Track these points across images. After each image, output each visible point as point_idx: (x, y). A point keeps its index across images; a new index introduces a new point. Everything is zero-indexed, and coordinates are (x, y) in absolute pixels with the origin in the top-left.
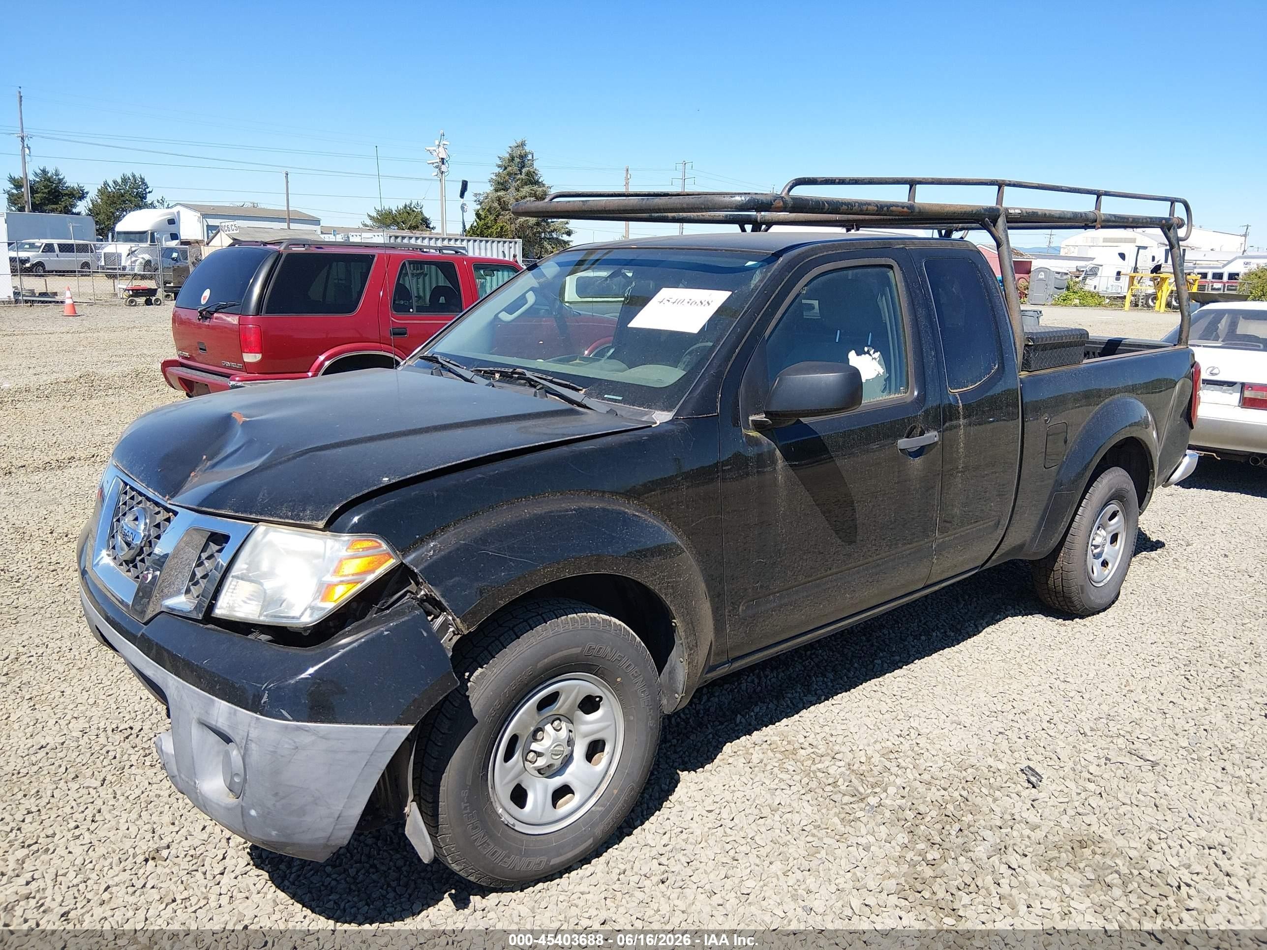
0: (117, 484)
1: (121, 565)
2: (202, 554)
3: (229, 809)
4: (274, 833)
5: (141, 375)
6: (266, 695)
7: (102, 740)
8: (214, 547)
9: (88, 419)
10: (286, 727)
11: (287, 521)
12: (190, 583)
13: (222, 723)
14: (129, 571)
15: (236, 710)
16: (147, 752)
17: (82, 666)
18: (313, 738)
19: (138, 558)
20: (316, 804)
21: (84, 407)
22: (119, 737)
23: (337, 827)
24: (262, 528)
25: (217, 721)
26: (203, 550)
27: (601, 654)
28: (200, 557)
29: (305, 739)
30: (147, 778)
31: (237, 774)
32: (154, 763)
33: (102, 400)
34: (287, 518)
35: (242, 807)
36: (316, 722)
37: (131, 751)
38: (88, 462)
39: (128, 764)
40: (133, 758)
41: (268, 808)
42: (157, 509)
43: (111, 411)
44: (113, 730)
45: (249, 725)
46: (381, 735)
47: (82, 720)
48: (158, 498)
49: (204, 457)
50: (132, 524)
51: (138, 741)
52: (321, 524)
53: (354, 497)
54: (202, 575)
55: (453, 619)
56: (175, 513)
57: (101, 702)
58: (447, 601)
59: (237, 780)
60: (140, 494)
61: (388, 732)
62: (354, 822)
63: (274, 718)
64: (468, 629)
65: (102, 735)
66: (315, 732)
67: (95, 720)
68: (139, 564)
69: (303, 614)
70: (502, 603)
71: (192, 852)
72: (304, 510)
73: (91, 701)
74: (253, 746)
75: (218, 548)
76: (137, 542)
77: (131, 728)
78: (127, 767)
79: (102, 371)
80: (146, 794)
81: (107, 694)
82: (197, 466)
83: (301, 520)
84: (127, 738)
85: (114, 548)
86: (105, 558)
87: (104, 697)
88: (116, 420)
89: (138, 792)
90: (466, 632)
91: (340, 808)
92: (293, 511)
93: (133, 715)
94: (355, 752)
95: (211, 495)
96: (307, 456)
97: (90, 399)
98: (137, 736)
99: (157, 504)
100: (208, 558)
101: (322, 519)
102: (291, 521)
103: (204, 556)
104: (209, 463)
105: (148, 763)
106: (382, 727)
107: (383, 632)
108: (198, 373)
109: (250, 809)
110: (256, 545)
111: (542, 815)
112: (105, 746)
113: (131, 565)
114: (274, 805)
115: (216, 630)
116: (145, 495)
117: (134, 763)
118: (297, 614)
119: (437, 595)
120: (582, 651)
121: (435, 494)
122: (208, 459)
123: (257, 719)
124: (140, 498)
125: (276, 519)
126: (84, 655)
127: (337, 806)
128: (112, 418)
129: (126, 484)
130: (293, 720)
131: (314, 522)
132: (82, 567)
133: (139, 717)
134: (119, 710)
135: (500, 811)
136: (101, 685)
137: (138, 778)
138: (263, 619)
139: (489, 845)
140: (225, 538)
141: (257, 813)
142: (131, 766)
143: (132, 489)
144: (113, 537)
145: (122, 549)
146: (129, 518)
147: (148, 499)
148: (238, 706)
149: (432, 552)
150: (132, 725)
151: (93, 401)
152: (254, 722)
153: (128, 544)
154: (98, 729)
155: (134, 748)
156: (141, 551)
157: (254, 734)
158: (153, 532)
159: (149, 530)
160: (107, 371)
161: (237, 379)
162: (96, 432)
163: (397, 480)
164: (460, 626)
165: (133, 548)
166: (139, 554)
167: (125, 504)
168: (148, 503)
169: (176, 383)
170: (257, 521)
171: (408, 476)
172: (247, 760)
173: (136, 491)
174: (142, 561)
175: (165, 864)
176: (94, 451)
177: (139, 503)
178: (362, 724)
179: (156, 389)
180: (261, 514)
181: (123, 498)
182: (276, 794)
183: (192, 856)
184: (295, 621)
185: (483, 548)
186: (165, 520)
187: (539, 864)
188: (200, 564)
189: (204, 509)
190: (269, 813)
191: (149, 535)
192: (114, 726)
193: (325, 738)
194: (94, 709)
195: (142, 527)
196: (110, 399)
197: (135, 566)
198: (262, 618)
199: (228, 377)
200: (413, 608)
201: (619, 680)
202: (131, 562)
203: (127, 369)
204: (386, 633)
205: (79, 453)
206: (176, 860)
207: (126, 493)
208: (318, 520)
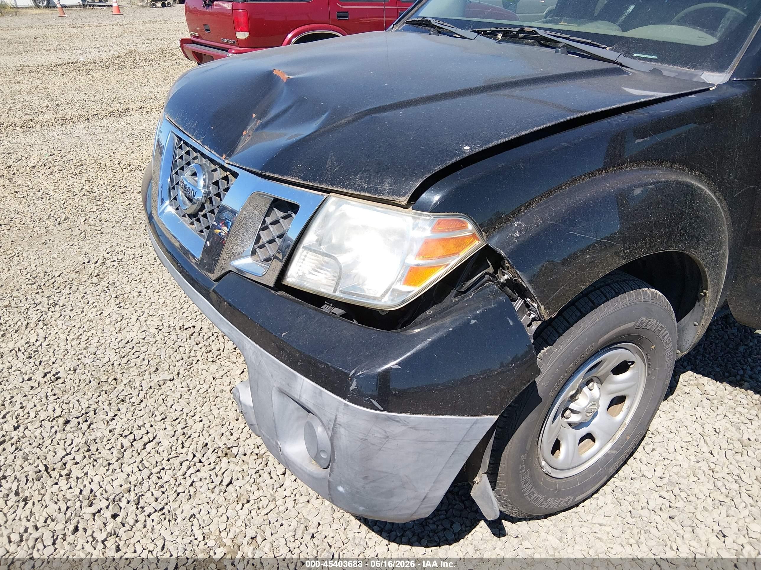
0: (172, 139)
1: (184, 216)
2: (266, 219)
3: (314, 478)
4: (361, 508)
5: (164, 52)
6: (354, 383)
7: (173, 336)
8: (278, 214)
9: (135, 82)
10: (377, 417)
11: (363, 194)
12: (256, 246)
13: (305, 399)
14: (192, 223)
15: (321, 391)
16: (209, 349)
17: (151, 270)
18: (404, 428)
19: (201, 213)
20: (404, 488)
21: (131, 73)
22: (185, 334)
23: (422, 506)
24: (333, 198)
25: (300, 396)
26: (267, 214)
27: (648, 327)
28: (264, 222)
29: (395, 429)
30: (211, 374)
31: (323, 451)
32: (215, 359)
33: (142, 69)
34: (363, 190)
35: (329, 481)
36: (406, 412)
37: (196, 348)
38: (138, 112)
39: (195, 360)
40: (199, 354)
41: (358, 489)
42: (213, 167)
43: (148, 77)
44: (180, 329)
45: (337, 410)
46: (468, 426)
47: (156, 318)
48: (215, 156)
49: (254, 116)
50: (191, 180)
51: (200, 338)
52: (403, 200)
53: (437, 169)
54: (268, 239)
55: (538, 307)
56: (235, 175)
57: (168, 302)
58: (534, 288)
59: (323, 456)
60: (195, 150)
61: (476, 422)
62: (437, 502)
63: (363, 406)
64: (549, 315)
65: (173, 332)
66: (405, 423)
67: (166, 319)
68: (202, 219)
69: (383, 295)
70: (583, 287)
71: (256, 451)
72: (382, 182)
73: (161, 301)
74: (342, 431)
75: (282, 214)
76: (199, 197)
77: (194, 327)
78: (194, 362)
79: (140, 50)
80: (212, 388)
81: (172, 296)
82: (247, 124)
83: (379, 193)
84: (192, 335)
85: (175, 198)
86: (169, 209)
87: (170, 298)
88: (153, 83)
89: (206, 386)
90: (547, 318)
91: (427, 490)
92: (369, 183)
93: (194, 315)
94: (443, 442)
95: (273, 158)
96: (368, 117)
97: (135, 68)
98: (199, 334)
99: (212, 161)
100: (274, 223)
101: (404, 195)
102: (369, 195)
103: (269, 220)
104: (259, 122)
105: (210, 360)
106: (470, 417)
107: (469, 320)
108: (205, 48)
109: (338, 485)
110: (327, 217)
111: (571, 463)
112: (176, 342)
113: (194, 219)
114: (364, 487)
115: (288, 299)
116: (199, 152)
117: (199, 358)
118: (378, 295)
119: (524, 282)
120: (634, 326)
121: (522, 167)
122: (259, 118)
123: (346, 405)
124: (195, 154)
125: (350, 191)
126: (152, 262)
127: (424, 490)
128: (150, 81)
129: (180, 139)
130: (384, 410)
131: (395, 198)
132: (149, 213)
133: (198, 318)
134: (183, 311)
135: (543, 463)
136: (167, 288)
137: (204, 372)
138: (339, 295)
139: (534, 493)
140: (294, 208)
141: (346, 490)
142: (198, 361)
143: (186, 144)
144: (174, 188)
145: (185, 204)
146: (188, 173)
147: (203, 155)
148: (324, 387)
149: (517, 233)
150: (194, 324)
151: (137, 69)
152: (343, 407)
153: (191, 200)
154: (169, 327)
155: (197, 344)
156: (202, 207)
157: (342, 419)
158: (213, 190)
159: (208, 187)
160: (143, 49)
161: (233, 51)
162: (141, 91)
163: (480, 149)
164: (543, 312)
165: (195, 203)
166: (201, 209)
167: (181, 158)
168: (204, 160)
169: (191, 55)
170: (328, 192)
171: (491, 145)
172: (335, 442)
173: (191, 146)
174: (205, 216)
175: (236, 460)
176: (141, 104)
177: (194, 159)
178: (451, 415)
179: (175, 61)
180: (332, 185)
181: (178, 151)
182: (366, 478)
183: (257, 454)
184: (376, 302)
185: (570, 228)
186: (223, 178)
187: (567, 502)
188: (265, 228)
189: (267, 174)
190: (357, 493)
191: (209, 193)
192: (181, 324)
193: (414, 428)
194: (164, 309)
195: (201, 183)
196: (147, 68)
197: (198, 220)
198: (337, 294)
199: (227, 51)
200: (496, 293)
201: (653, 347)
202: (193, 215)
203: (156, 49)
204: (473, 322)
205: (132, 106)
206: (245, 458)
207: (181, 147)
208: (400, 196)
